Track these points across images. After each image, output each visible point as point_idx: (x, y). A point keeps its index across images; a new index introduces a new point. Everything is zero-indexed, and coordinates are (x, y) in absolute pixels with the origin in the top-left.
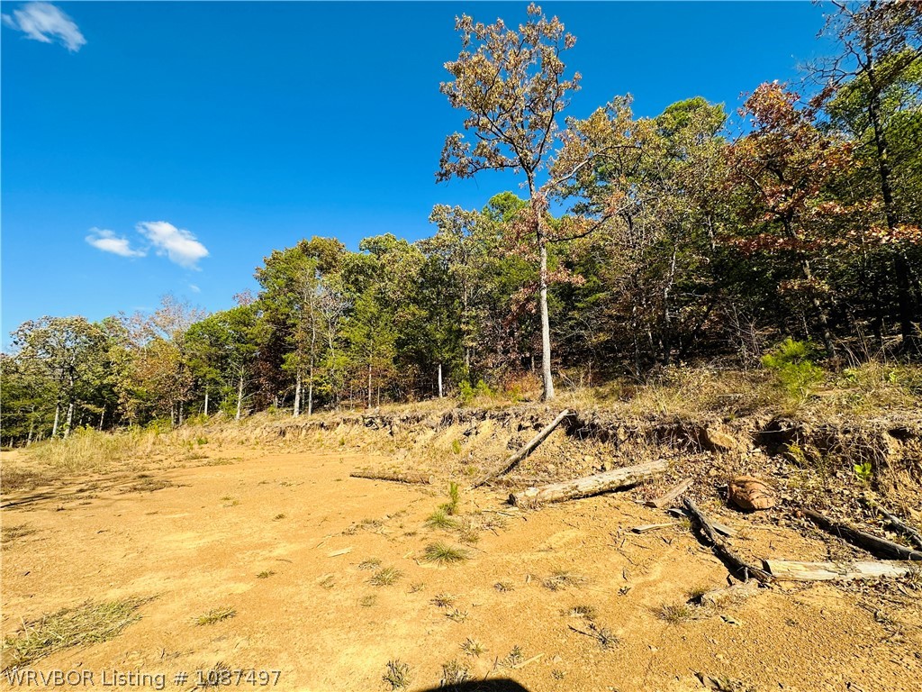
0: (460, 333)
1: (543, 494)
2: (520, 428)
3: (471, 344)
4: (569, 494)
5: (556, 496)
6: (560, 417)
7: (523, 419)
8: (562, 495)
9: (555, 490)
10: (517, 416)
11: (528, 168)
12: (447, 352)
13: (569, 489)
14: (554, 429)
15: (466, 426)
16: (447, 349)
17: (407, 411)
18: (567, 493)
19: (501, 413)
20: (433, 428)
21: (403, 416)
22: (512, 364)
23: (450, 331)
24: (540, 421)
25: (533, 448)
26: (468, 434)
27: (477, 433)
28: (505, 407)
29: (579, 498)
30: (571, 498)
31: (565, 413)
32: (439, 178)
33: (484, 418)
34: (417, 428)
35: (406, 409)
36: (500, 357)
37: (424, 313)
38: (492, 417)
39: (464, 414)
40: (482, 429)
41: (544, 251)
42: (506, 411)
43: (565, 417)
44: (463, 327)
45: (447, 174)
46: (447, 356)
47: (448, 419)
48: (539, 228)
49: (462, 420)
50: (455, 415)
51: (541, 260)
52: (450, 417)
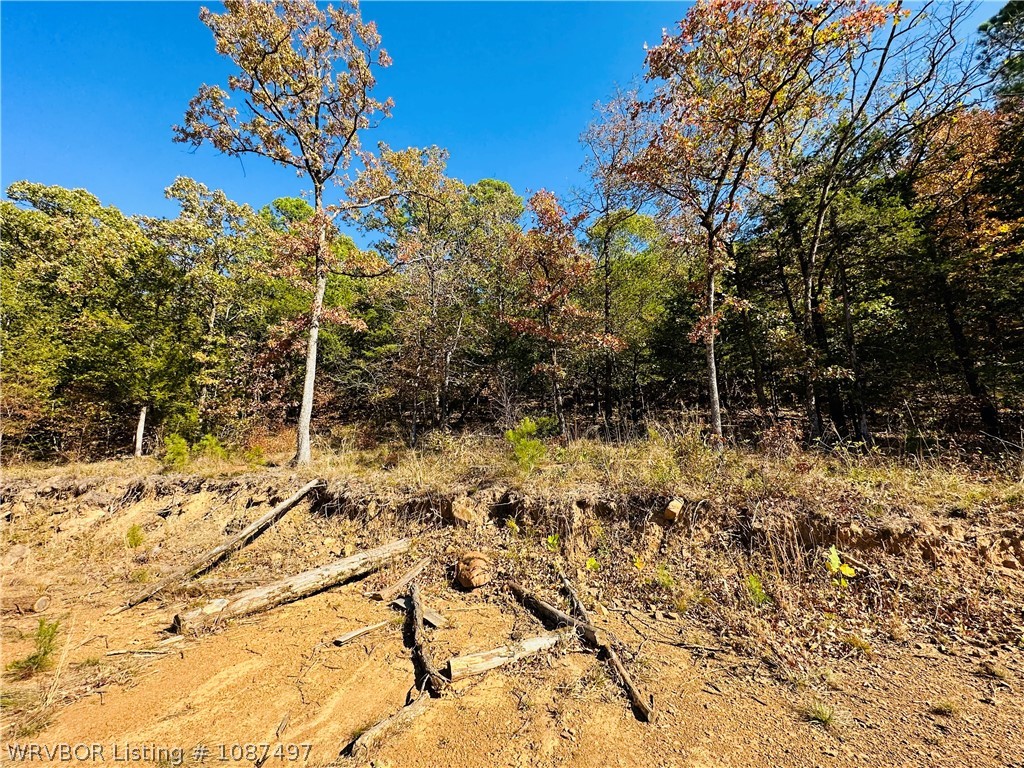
0: (193, 367)
1: (232, 607)
2: (250, 503)
3: (210, 381)
4: (277, 599)
5: (255, 605)
6: (306, 488)
7: (256, 492)
8: (266, 601)
9: (257, 596)
10: (249, 487)
11: (317, 176)
12: (161, 389)
13: (277, 592)
14: (295, 504)
15: (164, 503)
16: (161, 385)
17: (57, 478)
18: (274, 597)
19: (227, 482)
20: (102, 506)
21: (46, 487)
22: (272, 415)
23: (171, 359)
24: (278, 495)
25: (261, 531)
26: (165, 514)
27: (180, 512)
28: (236, 474)
29: (292, 602)
30: (280, 603)
31: (313, 483)
32: (182, 136)
33: (198, 489)
34: (69, 507)
35: (55, 475)
36: (255, 404)
37: (125, 327)
38: (211, 488)
39: (166, 484)
40: (191, 507)
41: (322, 282)
42: (234, 480)
43: (312, 489)
44: (200, 356)
45: (195, 135)
46: (159, 396)
47: (137, 492)
48: (320, 252)
49: (160, 492)
50: (150, 484)
51: (317, 291)
52: (140, 488)
